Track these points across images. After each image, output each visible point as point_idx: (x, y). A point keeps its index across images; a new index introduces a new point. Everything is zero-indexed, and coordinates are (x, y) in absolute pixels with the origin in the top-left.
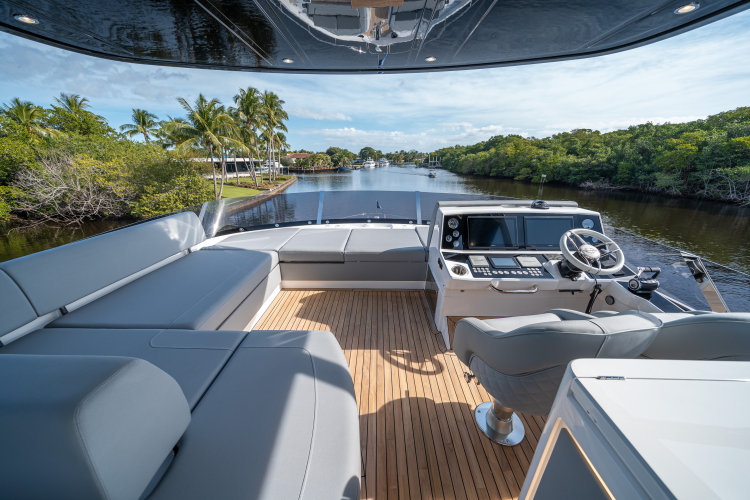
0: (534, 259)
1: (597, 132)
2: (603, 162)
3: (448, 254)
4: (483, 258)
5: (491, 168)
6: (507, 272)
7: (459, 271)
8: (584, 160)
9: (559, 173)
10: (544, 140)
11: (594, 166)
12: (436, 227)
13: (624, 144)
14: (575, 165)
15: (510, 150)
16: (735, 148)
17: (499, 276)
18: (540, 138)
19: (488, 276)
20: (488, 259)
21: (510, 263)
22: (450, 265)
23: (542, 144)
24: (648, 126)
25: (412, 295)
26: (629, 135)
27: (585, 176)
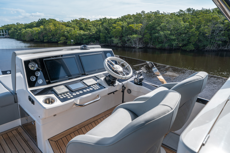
0: (92, 79)
1: (89, 20)
2: (94, 34)
3: (36, 90)
4: (63, 87)
5: (44, 37)
6: (81, 92)
7: (49, 101)
8: (87, 32)
9: (79, 39)
10: (67, 22)
11: (91, 35)
12: (18, 74)
13: (99, 26)
14: (84, 35)
15: (52, 27)
16: (130, 28)
17: (77, 96)
18: (66, 22)
19: (71, 98)
20: (66, 86)
21: (80, 85)
22: (40, 99)
23: (67, 25)
24: (105, 18)
25: (10, 135)
26: (100, 22)
27: (89, 40)
